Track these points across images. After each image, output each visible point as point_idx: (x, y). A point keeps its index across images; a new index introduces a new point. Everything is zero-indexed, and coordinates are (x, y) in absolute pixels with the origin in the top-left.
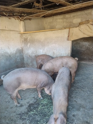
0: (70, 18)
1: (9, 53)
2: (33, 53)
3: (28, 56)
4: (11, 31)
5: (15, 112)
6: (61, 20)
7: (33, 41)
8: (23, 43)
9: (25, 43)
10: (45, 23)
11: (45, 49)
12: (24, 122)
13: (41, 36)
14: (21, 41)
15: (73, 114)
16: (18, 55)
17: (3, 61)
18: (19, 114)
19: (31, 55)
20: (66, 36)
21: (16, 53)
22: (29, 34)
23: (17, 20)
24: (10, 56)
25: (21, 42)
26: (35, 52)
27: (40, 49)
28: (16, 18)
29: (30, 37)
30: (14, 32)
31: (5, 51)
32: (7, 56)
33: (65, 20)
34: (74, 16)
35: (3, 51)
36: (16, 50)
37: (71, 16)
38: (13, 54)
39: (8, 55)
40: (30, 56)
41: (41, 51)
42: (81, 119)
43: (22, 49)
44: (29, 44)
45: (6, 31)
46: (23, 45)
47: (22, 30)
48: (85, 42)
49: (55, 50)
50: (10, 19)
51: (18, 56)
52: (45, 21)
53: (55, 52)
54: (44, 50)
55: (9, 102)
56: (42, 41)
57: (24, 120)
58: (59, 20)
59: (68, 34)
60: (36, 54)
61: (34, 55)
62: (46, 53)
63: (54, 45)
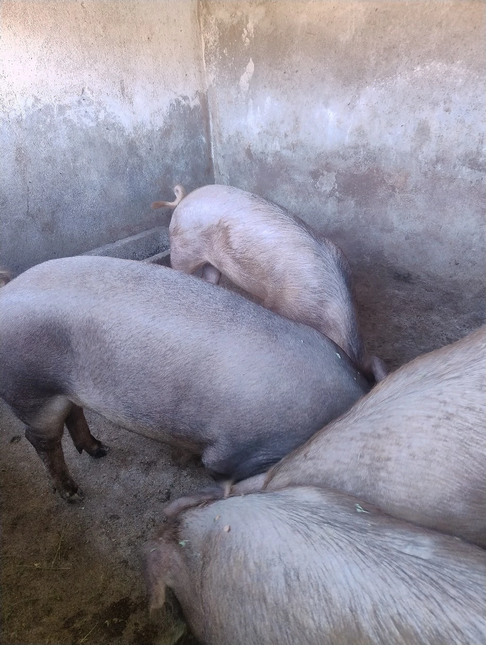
1: (129, 129)
2: (269, 131)
3: (242, 157)
8: (208, 62)
9: (222, 64)
11: (362, 103)
14: (197, 47)
16: (177, 142)
19: (257, 147)
21: (167, 132)
24: (132, 147)
25: (198, 58)
26: (284, 129)
27: (326, 104)
29: (261, 10)
31: (102, 116)
32: (117, 149)
35: (91, 110)
36: (165, 109)
38: (149, 137)
39: (120, 142)
40: (248, 152)
41: (331, 116)
43: (204, 102)
44: (251, 66)
46: (212, 77)
49: (435, 104)
51: (176, 154)
53: (434, 126)
54: (351, 106)
56: (344, 38)
60: (291, 139)
61: (275, 146)
62: (360, 132)
63: (438, 66)
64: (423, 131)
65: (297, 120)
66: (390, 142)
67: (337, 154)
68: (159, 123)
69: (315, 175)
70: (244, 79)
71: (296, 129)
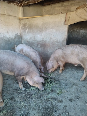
0: (68, 5)
1: (8, 38)
2: (31, 39)
4: (10, 16)
5: (12, 87)
6: (59, 8)
7: (31, 27)
9: (23, 29)
10: (43, 11)
11: (43, 35)
12: (19, 95)
13: (39, 21)
14: (19, 27)
15: (66, 90)
16: (16, 40)
17: (3, 44)
18: (16, 89)
20: (63, 20)
21: (15, 39)
22: (28, 19)
23: (16, 6)
24: (9, 40)
25: (20, 28)
26: (32, 38)
28: (15, 3)
29: (28, 22)
30: (13, 17)
31: (4, 36)
32: (7, 41)
33: (63, 8)
34: (72, 4)
35: (2, 35)
36: (14, 35)
37: (69, 4)
38: (12, 39)
39: (7, 39)
40: (28, 41)
41: (39, 36)
42: (74, 94)
43: (21, 34)
44: (27, 29)
45: (5, 15)
46: (22, 31)
47: (21, 16)
48: (82, 29)
49: (52, 35)
50: (9, 4)
51: (16, 42)
52: (43, 9)
53: (52, 37)
54: (41, 35)
55: (7, 80)
56: (40, 26)
57: (19, 94)
58: (57, 8)
59: (65, 18)
60: (34, 40)
61: (32, 40)
62: (43, 38)
63: (51, 30)
64: (51, 38)
65: (34, 37)
66: (47, 40)
67: (40, 41)
68: (14, 37)
69: (37, 44)
70: (27, 31)
71: (34, 38)
